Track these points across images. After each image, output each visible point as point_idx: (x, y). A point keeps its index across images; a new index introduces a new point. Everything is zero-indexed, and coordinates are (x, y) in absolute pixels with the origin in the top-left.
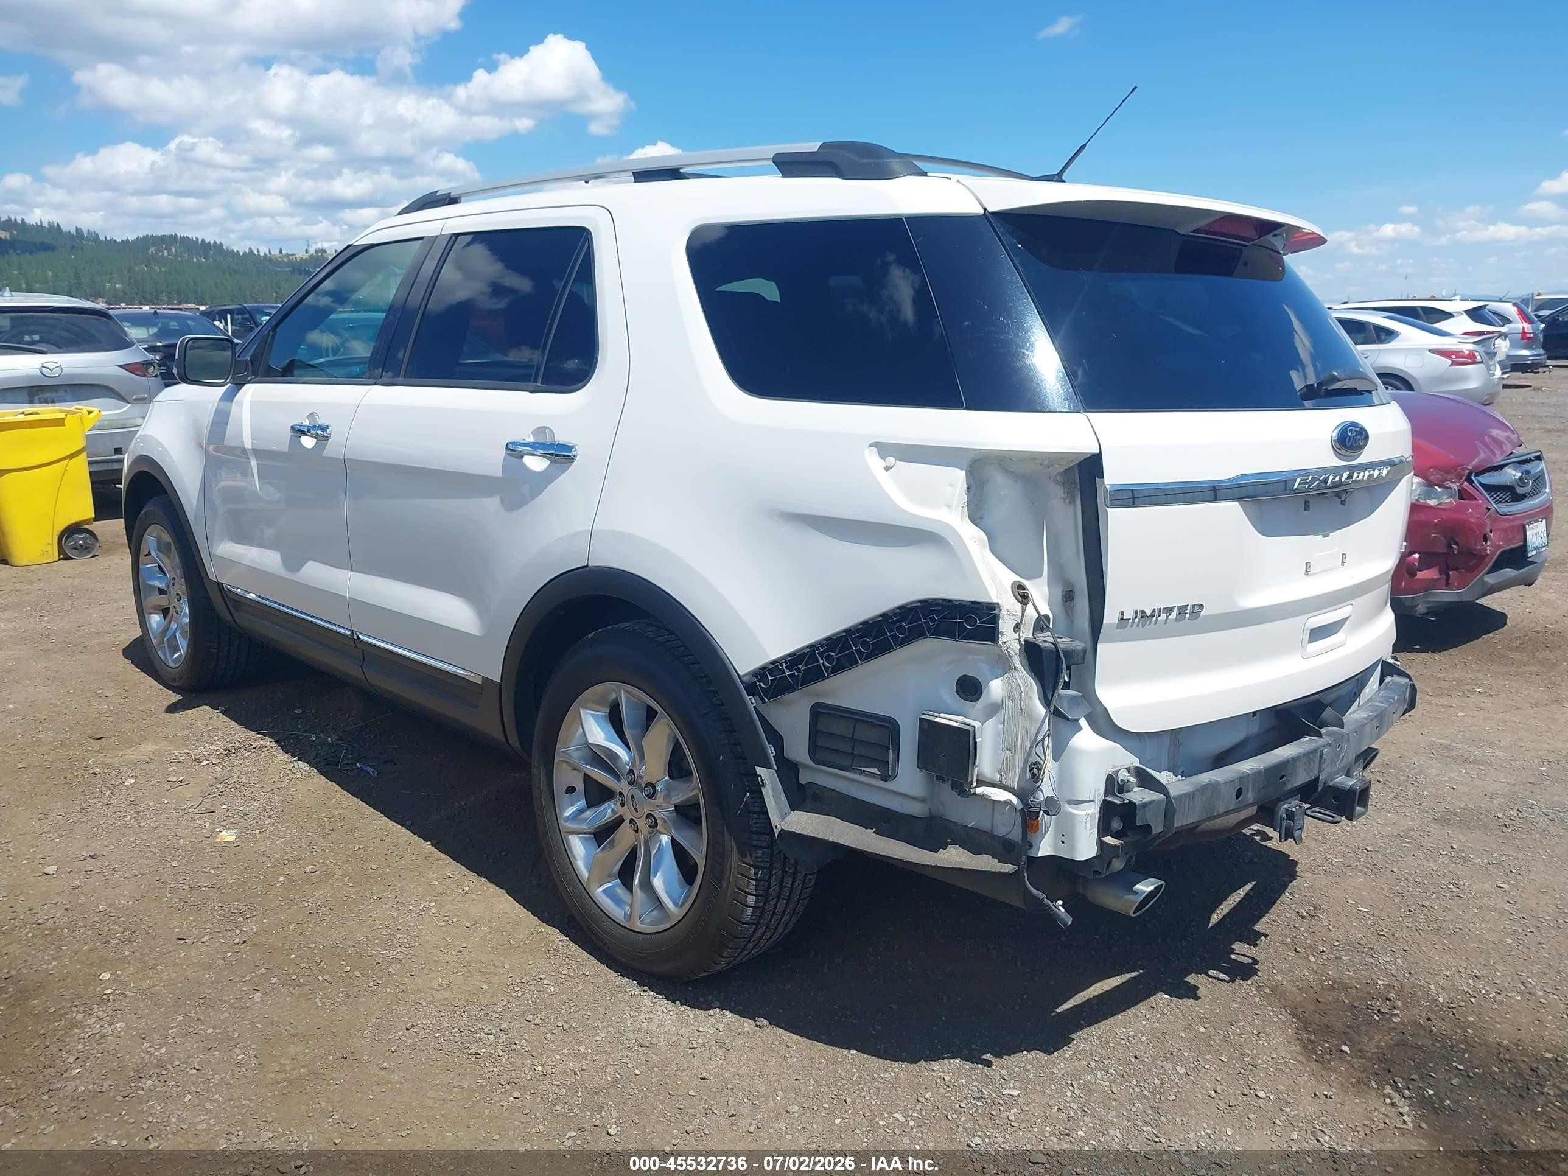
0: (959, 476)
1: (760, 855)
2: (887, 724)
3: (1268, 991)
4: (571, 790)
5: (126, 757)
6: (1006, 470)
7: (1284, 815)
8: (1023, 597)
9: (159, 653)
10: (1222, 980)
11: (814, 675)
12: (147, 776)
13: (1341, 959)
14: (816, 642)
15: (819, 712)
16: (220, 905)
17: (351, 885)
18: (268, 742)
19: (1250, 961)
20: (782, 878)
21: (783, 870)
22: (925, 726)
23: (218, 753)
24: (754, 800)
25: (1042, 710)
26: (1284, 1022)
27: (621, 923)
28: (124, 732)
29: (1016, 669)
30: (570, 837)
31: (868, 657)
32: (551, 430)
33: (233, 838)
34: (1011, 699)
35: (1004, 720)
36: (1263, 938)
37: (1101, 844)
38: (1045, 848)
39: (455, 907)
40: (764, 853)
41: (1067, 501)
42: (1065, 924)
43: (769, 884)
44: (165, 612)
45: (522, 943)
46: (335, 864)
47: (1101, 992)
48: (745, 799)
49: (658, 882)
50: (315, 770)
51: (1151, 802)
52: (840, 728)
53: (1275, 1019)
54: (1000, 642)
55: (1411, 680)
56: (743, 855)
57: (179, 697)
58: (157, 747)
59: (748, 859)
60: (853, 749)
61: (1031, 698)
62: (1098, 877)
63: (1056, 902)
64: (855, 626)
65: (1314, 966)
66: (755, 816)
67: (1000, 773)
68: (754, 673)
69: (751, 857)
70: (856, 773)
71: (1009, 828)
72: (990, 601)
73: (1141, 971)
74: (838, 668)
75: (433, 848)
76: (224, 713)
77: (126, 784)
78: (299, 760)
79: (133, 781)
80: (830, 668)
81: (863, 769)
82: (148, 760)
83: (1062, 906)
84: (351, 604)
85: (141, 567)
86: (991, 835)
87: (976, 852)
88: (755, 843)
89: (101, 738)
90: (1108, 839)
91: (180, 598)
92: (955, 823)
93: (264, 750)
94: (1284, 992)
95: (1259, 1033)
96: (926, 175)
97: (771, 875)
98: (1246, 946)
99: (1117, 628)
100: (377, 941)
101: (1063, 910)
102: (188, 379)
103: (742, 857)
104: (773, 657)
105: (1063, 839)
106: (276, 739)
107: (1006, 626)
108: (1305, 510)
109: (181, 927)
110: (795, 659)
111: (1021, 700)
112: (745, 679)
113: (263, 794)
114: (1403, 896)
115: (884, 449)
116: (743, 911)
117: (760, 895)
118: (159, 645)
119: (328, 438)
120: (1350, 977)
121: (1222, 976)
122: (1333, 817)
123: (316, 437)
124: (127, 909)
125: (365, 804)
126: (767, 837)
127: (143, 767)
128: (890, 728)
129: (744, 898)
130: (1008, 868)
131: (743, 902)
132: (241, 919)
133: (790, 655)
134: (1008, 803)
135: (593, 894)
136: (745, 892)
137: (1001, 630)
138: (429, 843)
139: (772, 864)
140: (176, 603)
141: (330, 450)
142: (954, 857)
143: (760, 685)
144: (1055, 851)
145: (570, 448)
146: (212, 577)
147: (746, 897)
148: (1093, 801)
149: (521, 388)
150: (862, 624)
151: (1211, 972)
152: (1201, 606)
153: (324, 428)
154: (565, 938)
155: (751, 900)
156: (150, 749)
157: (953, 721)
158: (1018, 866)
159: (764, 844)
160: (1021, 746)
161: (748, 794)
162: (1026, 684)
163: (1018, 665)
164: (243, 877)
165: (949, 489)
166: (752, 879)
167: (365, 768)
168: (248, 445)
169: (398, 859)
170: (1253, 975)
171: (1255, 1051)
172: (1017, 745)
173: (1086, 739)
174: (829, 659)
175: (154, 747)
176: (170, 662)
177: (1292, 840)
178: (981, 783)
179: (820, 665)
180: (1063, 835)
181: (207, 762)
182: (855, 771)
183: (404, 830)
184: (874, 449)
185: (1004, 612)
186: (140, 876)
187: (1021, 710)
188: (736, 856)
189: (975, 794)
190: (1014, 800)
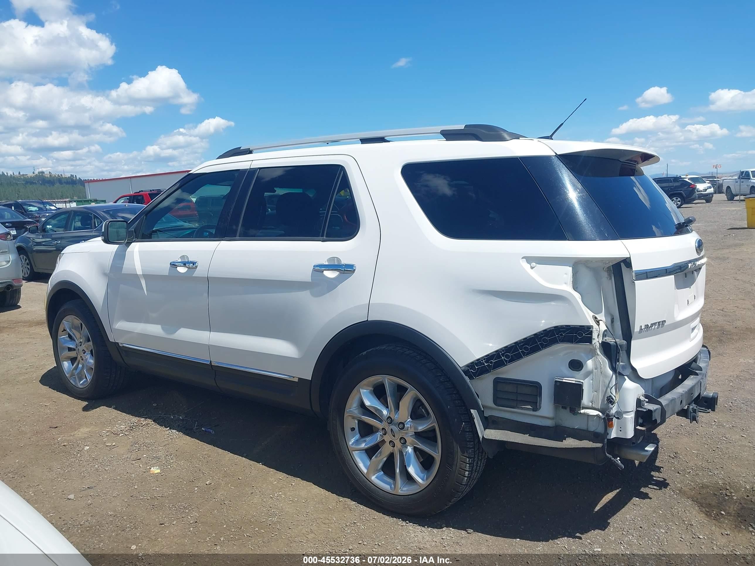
0: (569, 270)
1: (471, 452)
2: (537, 385)
3: (678, 492)
4: (353, 429)
5: (76, 436)
6: (587, 266)
7: (692, 411)
8: (598, 322)
9: (71, 381)
10: (657, 489)
11: (500, 364)
12: (94, 445)
13: (699, 474)
14: (499, 349)
15: (497, 382)
16: (172, 505)
17: (233, 488)
18: (149, 421)
19: (663, 480)
20: (478, 461)
21: (478, 458)
22: (558, 384)
23: (126, 429)
24: (466, 426)
25: (611, 372)
26: (692, 504)
27: (390, 492)
28: (67, 423)
29: (598, 355)
30: (354, 452)
31: (528, 354)
32: (337, 258)
33: (159, 471)
34: (596, 369)
35: (593, 378)
36: (662, 469)
37: (636, 430)
38: (613, 435)
39: (292, 493)
40: (472, 451)
41: (609, 278)
42: (621, 468)
43: (473, 465)
44: (73, 360)
45: (335, 507)
46: (219, 479)
47: (609, 500)
48: (462, 426)
49: (411, 470)
50: (182, 433)
51: (657, 409)
52: (509, 388)
53: (688, 504)
54: (593, 343)
55: (707, 348)
56: (463, 452)
57: (86, 403)
58: (90, 429)
59: (466, 454)
60: (517, 397)
61: (606, 367)
62: (634, 445)
63: (617, 458)
64: (520, 341)
65: (689, 479)
66: (467, 433)
67: (592, 402)
68: (468, 366)
69: (467, 453)
70: (519, 409)
71: (597, 427)
72: (589, 325)
73: (620, 489)
74: (512, 360)
75: (263, 466)
76: (115, 409)
77: (85, 449)
78: (170, 429)
79: (88, 447)
80: (508, 361)
81: (523, 407)
82: (90, 436)
83: (619, 460)
84: (209, 347)
85: (59, 337)
86: (587, 431)
87: (581, 440)
88: (468, 446)
89: (57, 427)
90: (638, 427)
91: (85, 352)
92: (568, 427)
93: (149, 425)
94: (685, 491)
95: (685, 511)
96: (519, 139)
97: (474, 461)
98: (657, 473)
99: (639, 333)
100: (263, 514)
101: (620, 462)
102: (109, 241)
103: (463, 454)
104: (478, 357)
105: (621, 429)
106: (154, 419)
107: (595, 335)
108: (686, 277)
109: (158, 518)
110: (489, 358)
111: (601, 369)
112: (462, 369)
113: (161, 447)
114: (708, 445)
115: (529, 259)
116: (463, 479)
117: (470, 471)
118: (71, 376)
119: (196, 267)
120: (706, 482)
121: (655, 487)
122: (706, 411)
123: (189, 268)
124: (124, 512)
125: (217, 448)
126: (472, 443)
127: (90, 439)
128: (536, 387)
129: (464, 473)
130: (599, 445)
131: (463, 475)
132: (187, 511)
133: (486, 356)
134: (597, 416)
135: (371, 479)
136: (464, 470)
137: (593, 338)
138: (261, 464)
139: (474, 456)
140: (82, 355)
141: (197, 273)
142: (570, 443)
143: (471, 371)
144: (617, 435)
145: (352, 266)
146: (111, 340)
147: (465, 472)
148: (633, 411)
149: (315, 240)
150: (524, 339)
151: (650, 486)
152: (665, 321)
153: (194, 263)
154: (355, 503)
155: (467, 473)
156: (86, 431)
157: (572, 380)
158: (603, 444)
159: (471, 447)
160: (601, 389)
161: (464, 423)
162: (603, 361)
163: (599, 353)
164: (175, 490)
165: (565, 276)
166: (468, 464)
167: (207, 430)
168: (139, 272)
169: (249, 473)
170: (667, 486)
171: (687, 519)
172: (600, 389)
173: (629, 384)
174: (507, 356)
175: (88, 429)
176: (79, 385)
177: (695, 422)
178: (584, 408)
179: (502, 359)
180: (621, 428)
181: (123, 434)
182: (518, 408)
183: (244, 459)
184: (524, 260)
185: (594, 329)
186: (121, 495)
187: (601, 373)
188: (459, 453)
189: (581, 413)
190: (601, 414)
